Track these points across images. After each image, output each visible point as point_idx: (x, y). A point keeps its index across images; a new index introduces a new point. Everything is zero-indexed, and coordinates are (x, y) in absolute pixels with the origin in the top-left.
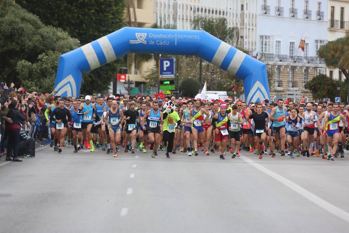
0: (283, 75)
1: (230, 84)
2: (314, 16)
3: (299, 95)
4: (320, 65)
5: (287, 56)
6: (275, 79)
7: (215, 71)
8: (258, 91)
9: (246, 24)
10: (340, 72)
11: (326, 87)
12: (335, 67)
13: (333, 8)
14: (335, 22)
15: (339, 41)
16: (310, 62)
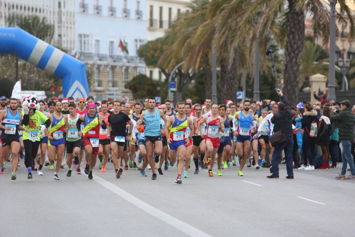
0: (103, 75)
1: (49, 84)
2: (133, 15)
3: (119, 95)
4: (140, 65)
5: (106, 55)
6: (94, 79)
7: (32, 70)
8: (77, 91)
9: (64, 22)
10: (160, 72)
11: (146, 87)
12: (155, 67)
13: (152, 7)
14: (154, 22)
15: (158, 40)
16: (130, 61)
